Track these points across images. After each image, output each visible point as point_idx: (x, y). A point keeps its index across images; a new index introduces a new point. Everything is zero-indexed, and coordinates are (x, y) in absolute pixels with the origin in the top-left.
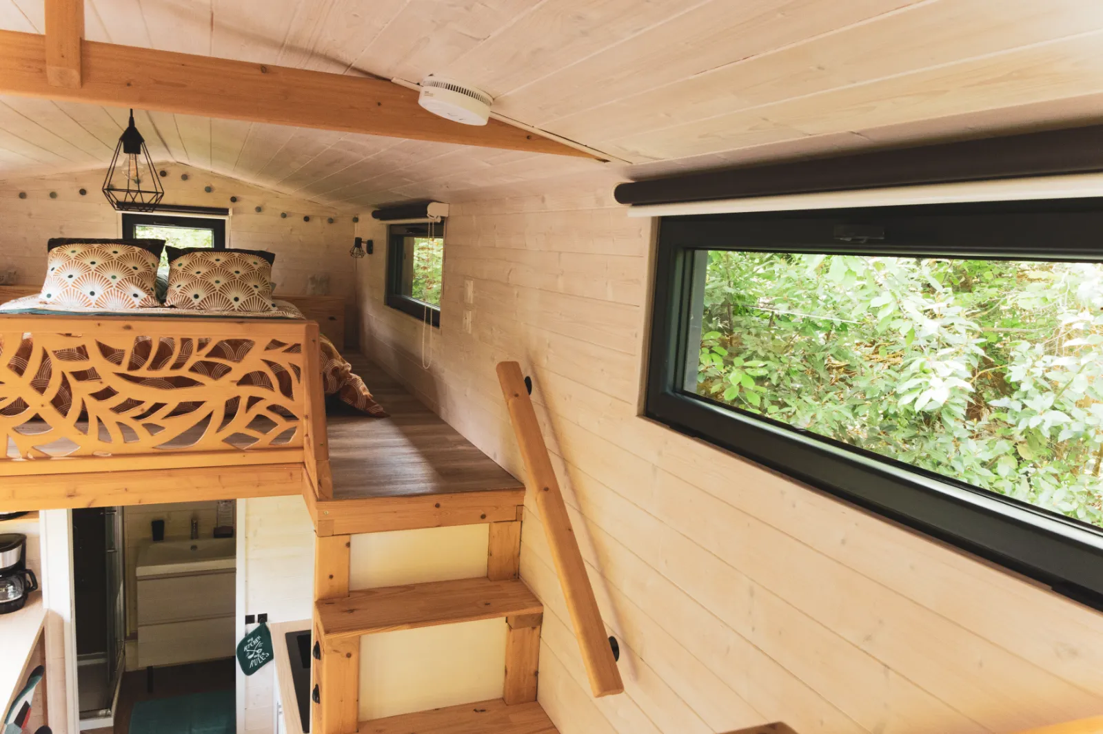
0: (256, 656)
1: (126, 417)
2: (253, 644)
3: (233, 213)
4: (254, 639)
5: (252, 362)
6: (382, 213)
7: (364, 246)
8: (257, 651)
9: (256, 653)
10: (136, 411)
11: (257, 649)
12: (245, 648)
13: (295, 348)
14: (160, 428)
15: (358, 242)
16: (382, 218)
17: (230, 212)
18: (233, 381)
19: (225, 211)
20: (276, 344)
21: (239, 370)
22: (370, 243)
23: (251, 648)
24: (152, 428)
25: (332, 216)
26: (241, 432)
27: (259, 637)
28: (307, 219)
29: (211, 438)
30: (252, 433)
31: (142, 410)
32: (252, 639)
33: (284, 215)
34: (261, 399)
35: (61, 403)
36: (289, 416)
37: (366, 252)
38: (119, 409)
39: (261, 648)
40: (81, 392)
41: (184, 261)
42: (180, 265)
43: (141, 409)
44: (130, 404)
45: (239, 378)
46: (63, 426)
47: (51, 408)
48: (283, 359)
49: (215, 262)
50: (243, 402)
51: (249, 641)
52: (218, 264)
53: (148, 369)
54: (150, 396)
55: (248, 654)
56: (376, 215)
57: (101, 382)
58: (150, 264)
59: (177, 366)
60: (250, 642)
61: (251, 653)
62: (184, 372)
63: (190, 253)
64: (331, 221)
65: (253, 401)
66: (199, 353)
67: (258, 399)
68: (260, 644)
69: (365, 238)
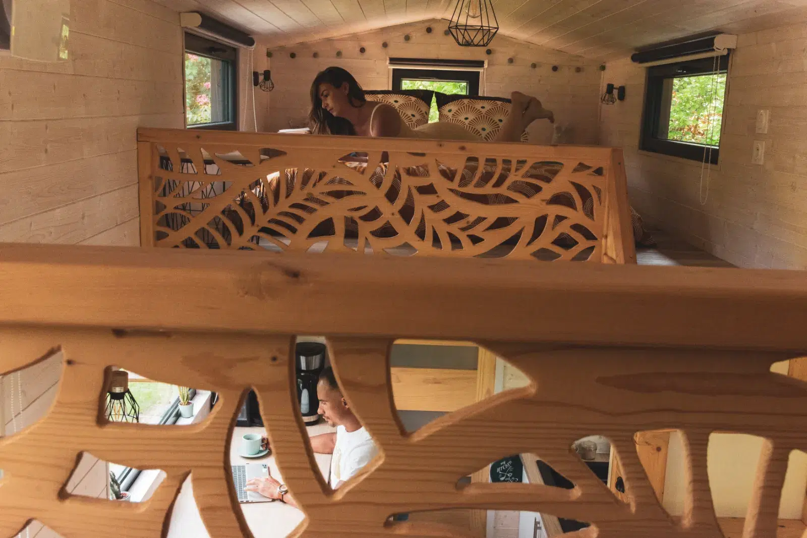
0: (506, 479)
1: (454, 228)
2: (505, 467)
3: (488, 65)
4: (506, 463)
5: (561, 184)
6: (640, 56)
7: (615, 92)
8: (509, 475)
9: (507, 477)
10: (462, 223)
11: (508, 473)
12: (498, 470)
13: (599, 172)
14: (481, 240)
15: (610, 88)
16: (642, 61)
17: (486, 66)
18: (543, 200)
19: (480, 64)
20: (582, 167)
21: (549, 190)
22: (622, 90)
23: (503, 471)
24: (475, 240)
25: (579, 64)
26: (547, 248)
27: (510, 462)
28: (555, 69)
29: (521, 252)
30: (557, 249)
31: (468, 222)
32: (504, 463)
33: (534, 66)
34: (566, 218)
35: (407, 213)
36: (589, 236)
37: (617, 97)
38: (449, 221)
39: (511, 472)
40: (422, 203)
41: (452, 107)
42: (450, 111)
43: (466, 221)
44: (458, 217)
45: (548, 197)
46: (406, 232)
47: (398, 216)
48: (587, 180)
49: (481, 110)
50: (550, 220)
51: (501, 464)
52: (484, 111)
53: (475, 186)
54: (473, 210)
55: (500, 475)
56: (635, 58)
57: (438, 196)
58: (424, 112)
59: (498, 184)
60: (503, 465)
61: (503, 476)
62: (503, 190)
63: (458, 100)
64: (578, 70)
65: (560, 219)
66: (517, 173)
67: (564, 218)
68: (511, 468)
69: (617, 84)
